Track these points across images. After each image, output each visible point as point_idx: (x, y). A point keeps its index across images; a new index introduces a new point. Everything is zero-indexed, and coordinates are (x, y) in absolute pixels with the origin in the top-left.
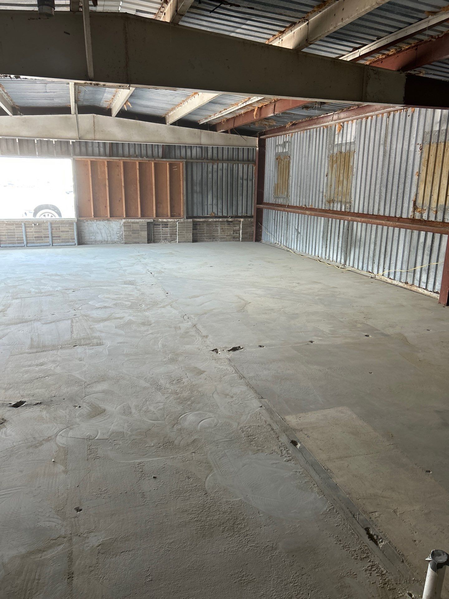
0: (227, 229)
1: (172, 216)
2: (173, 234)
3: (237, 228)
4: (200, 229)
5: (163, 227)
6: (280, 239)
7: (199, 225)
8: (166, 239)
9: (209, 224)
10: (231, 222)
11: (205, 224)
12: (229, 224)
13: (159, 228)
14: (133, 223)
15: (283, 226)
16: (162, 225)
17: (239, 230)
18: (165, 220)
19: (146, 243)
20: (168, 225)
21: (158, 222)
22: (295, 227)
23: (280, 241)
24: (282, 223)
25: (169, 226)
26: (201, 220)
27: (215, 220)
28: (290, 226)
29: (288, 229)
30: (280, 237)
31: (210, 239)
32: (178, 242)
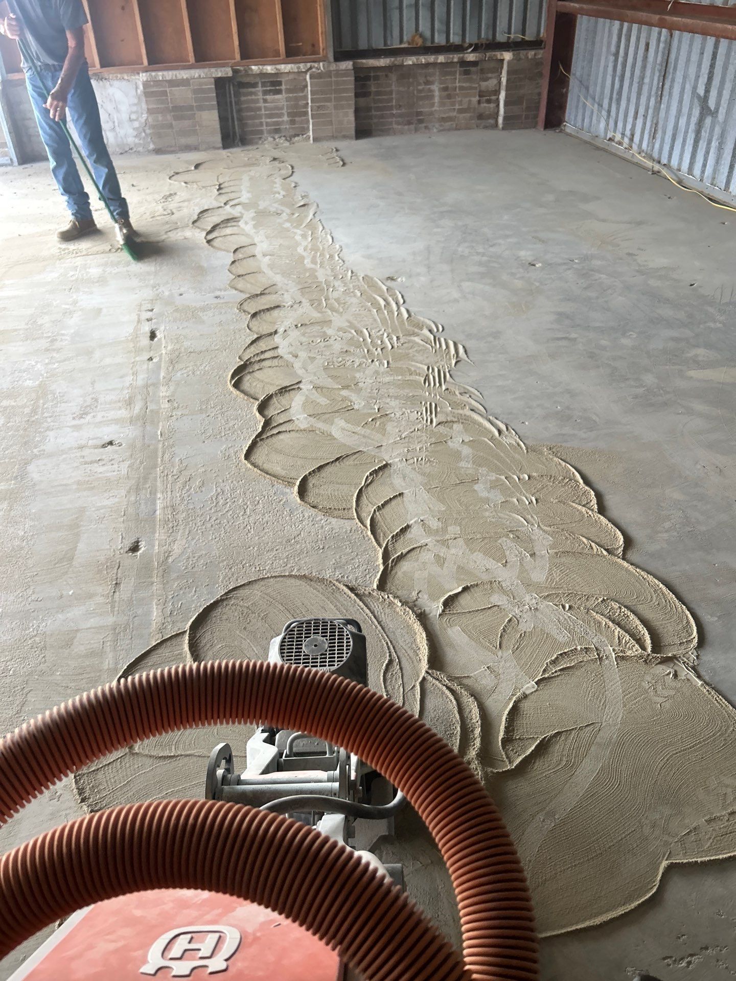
0: (461, 88)
1: (292, 53)
2: (297, 113)
3: (492, 83)
4: (378, 93)
5: (265, 93)
6: (629, 127)
7: (377, 78)
8: (277, 131)
9: (405, 74)
10: (474, 64)
11: (393, 77)
12: (467, 73)
13: (253, 97)
14: (172, 83)
15: (647, 80)
16: (264, 84)
17: (497, 92)
18: (269, 69)
19: (218, 148)
20: (280, 83)
21: (248, 75)
22: (695, 88)
23: (628, 133)
24: (644, 67)
25: (283, 87)
26: (382, 62)
27: (423, 59)
28: (673, 81)
29: (666, 92)
30: (630, 119)
31: (409, 123)
32: (314, 140)
